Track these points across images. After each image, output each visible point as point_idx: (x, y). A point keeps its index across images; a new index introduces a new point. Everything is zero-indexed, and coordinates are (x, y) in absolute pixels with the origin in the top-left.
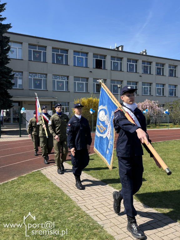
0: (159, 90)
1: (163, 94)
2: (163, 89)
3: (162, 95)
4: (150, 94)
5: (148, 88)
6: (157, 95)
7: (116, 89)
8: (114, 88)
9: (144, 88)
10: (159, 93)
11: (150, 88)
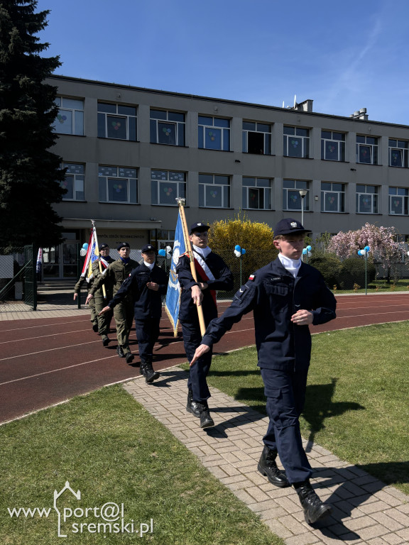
0: (395, 202)
1: (406, 212)
2: (406, 199)
3: (403, 214)
4: (376, 211)
5: (370, 196)
6: (392, 213)
8: (292, 197)
10: (397, 210)
11: (375, 196)
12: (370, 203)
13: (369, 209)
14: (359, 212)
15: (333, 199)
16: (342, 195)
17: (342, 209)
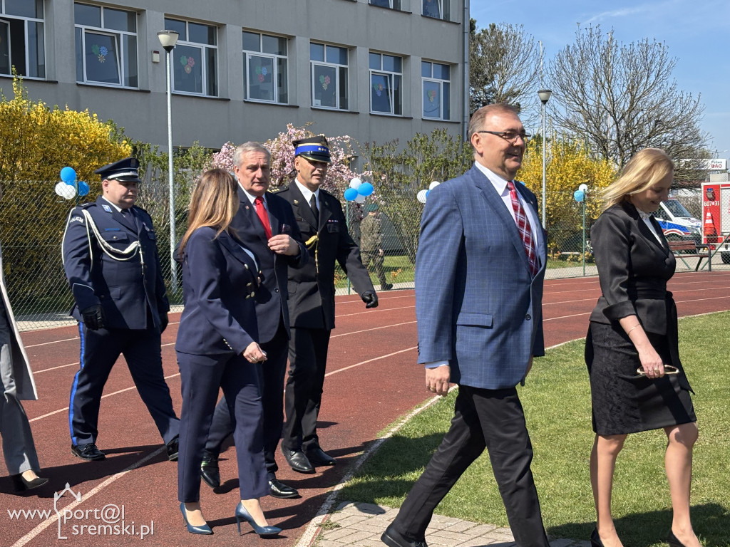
0: (322, 79)
1: (344, 103)
2: (343, 71)
3: (338, 108)
4: (283, 97)
5: (269, 61)
6: (317, 103)
7: (102, 59)
8: (95, 49)
9: (253, 59)
10: (326, 97)
11: (281, 62)
12: (269, 78)
13: (266, 93)
14: (249, 99)
15: (192, 61)
16: (211, 55)
17: (213, 88)
